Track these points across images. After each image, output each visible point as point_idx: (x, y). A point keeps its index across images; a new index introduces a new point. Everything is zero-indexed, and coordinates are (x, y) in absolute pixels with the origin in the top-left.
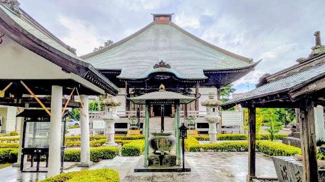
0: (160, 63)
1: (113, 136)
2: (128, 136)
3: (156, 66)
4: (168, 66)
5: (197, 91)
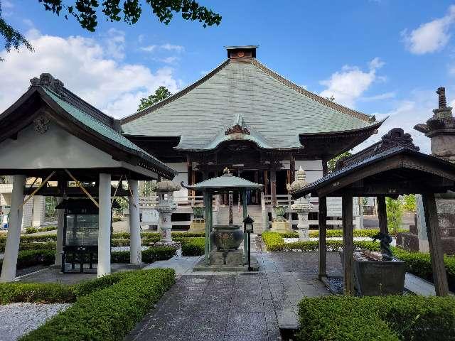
0: (235, 127)
1: (170, 232)
2: (190, 232)
3: (229, 132)
4: (246, 132)
5: (292, 165)
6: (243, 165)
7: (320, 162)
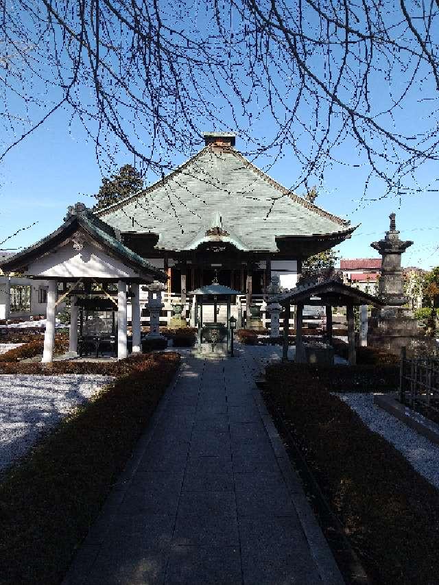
0: (214, 229)
3: (208, 233)
4: (226, 234)
5: (268, 265)
6: (221, 265)
7: (295, 263)
